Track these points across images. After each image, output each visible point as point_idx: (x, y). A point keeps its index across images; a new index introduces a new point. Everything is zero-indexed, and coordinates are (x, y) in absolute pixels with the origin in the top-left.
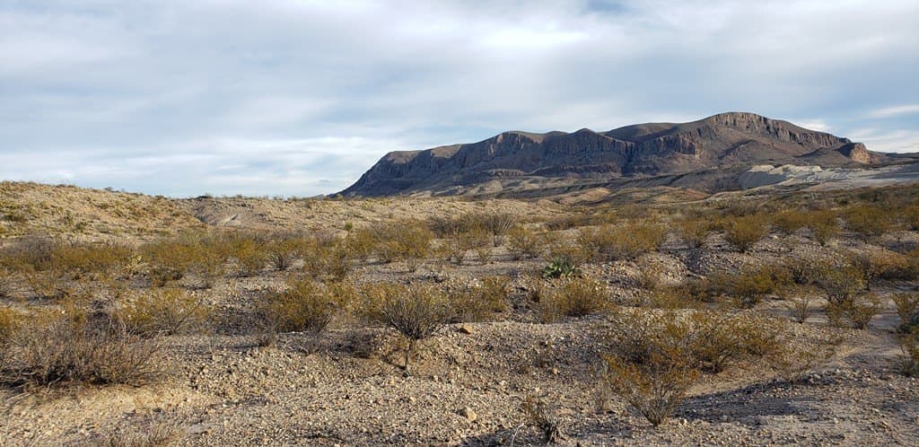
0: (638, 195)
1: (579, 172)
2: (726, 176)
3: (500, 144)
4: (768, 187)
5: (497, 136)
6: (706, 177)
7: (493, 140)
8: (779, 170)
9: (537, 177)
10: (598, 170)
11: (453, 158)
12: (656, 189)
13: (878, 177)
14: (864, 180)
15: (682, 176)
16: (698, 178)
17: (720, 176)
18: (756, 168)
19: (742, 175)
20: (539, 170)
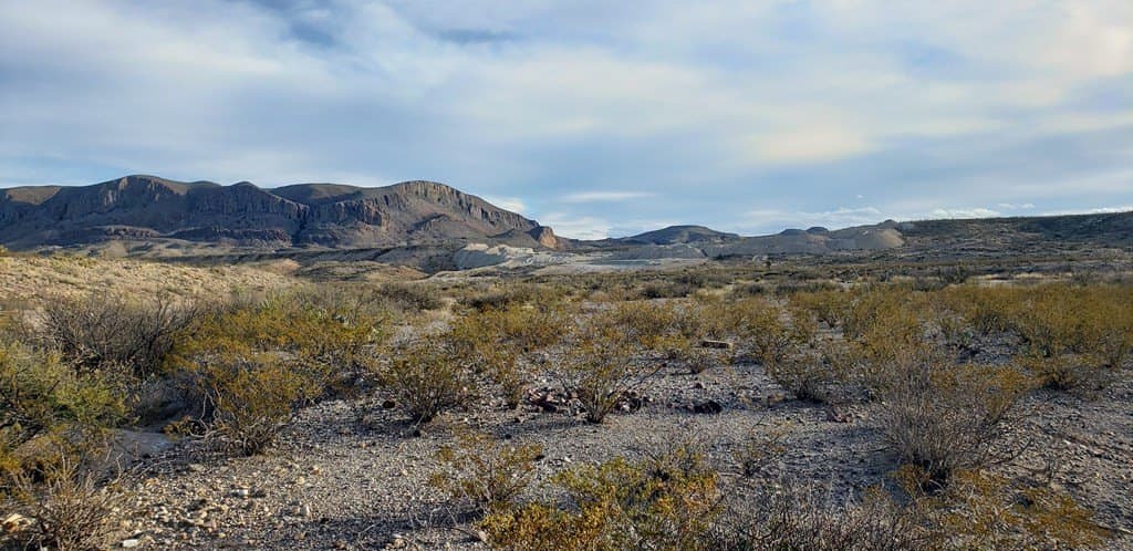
0: (340, 270)
1: (238, 237)
2: (439, 253)
3: (122, 191)
4: (489, 268)
5: (119, 181)
6: (417, 253)
7: (113, 185)
8: (495, 250)
9: (179, 241)
10: (262, 236)
11: (46, 204)
12: (361, 263)
14: (581, 265)
15: (387, 250)
16: (408, 253)
17: (433, 253)
18: (471, 247)
19: (457, 254)
20: (180, 230)
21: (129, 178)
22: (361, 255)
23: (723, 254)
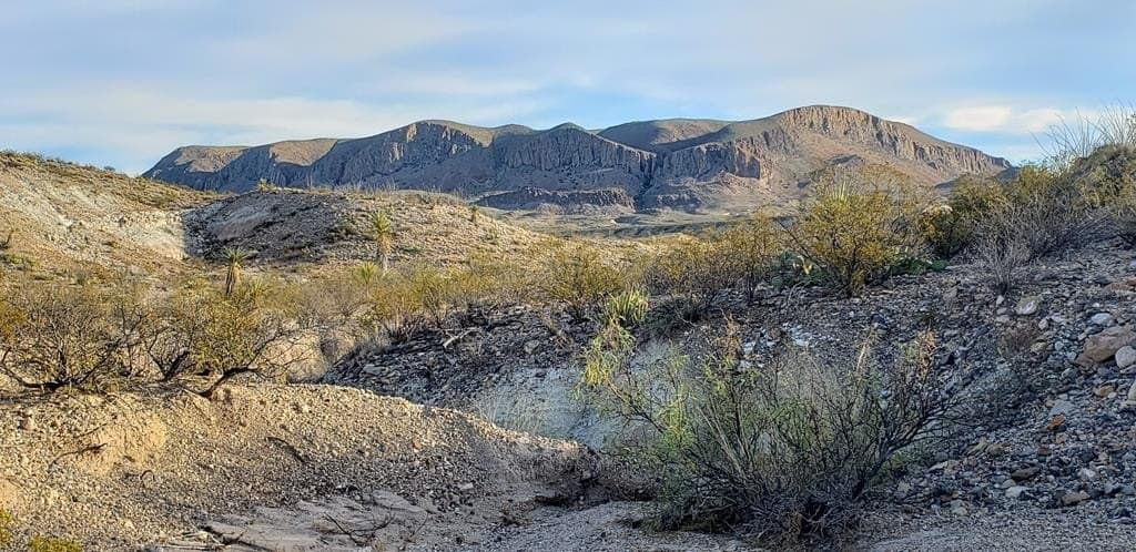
1: (563, 202)
3: (411, 142)
5: (406, 128)
7: (398, 135)
10: (595, 199)
11: (318, 164)
20: (487, 195)
21: (419, 125)
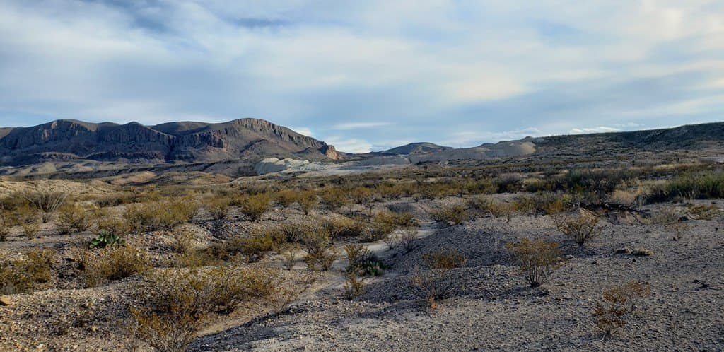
0: (178, 178)
1: (130, 158)
2: (246, 165)
3: (54, 129)
4: (274, 174)
5: (51, 123)
6: (231, 165)
7: (47, 126)
8: (282, 162)
9: (91, 161)
10: (145, 157)
11: (4, 140)
12: (192, 173)
13: (342, 168)
15: (212, 164)
16: (225, 166)
17: (241, 165)
18: (266, 160)
19: (257, 165)
20: (92, 154)
21: (58, 121)
22: (196, 168)
23: (421, 161)
